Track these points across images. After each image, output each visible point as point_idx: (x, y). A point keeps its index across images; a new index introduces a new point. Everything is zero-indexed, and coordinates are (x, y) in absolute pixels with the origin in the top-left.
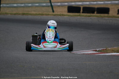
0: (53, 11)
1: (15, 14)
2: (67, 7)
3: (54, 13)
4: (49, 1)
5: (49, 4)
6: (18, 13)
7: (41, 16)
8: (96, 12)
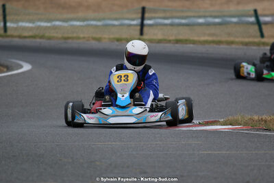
0: (262, 35)
1: (160, 41)
3: (264, 40)
4: (253, 12)
6: (165, 40)
7: (215, 46)
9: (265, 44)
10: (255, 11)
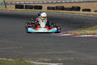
2: (15, 5)
3: (7, 9)
4: (3, 1)
5: (4, 3)
8: (33, 9)
9: (7, 10)
10: (4, 1)
